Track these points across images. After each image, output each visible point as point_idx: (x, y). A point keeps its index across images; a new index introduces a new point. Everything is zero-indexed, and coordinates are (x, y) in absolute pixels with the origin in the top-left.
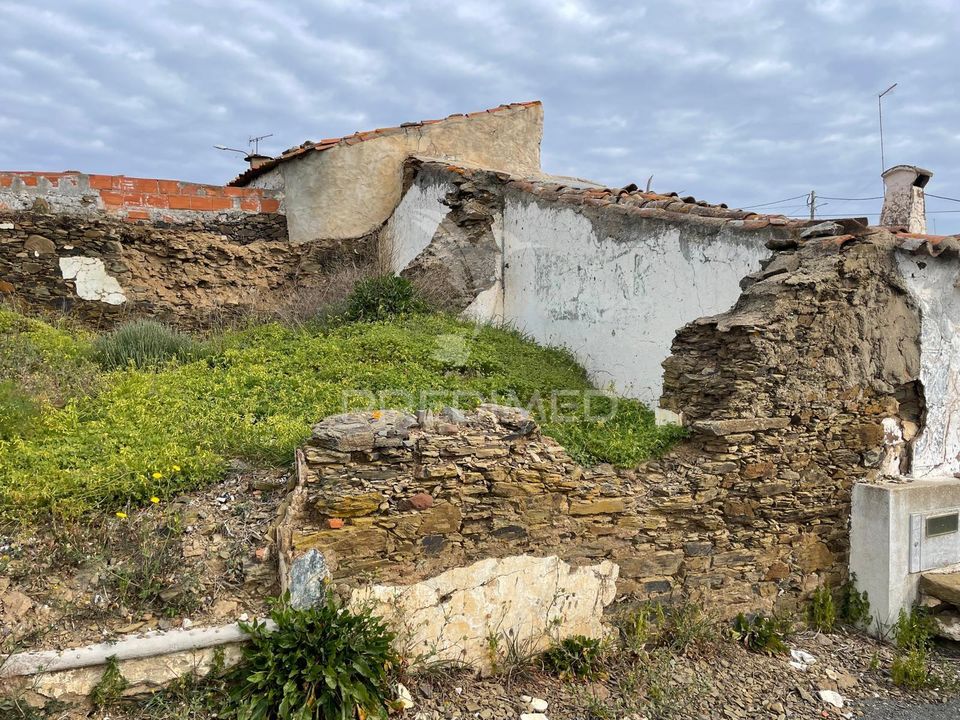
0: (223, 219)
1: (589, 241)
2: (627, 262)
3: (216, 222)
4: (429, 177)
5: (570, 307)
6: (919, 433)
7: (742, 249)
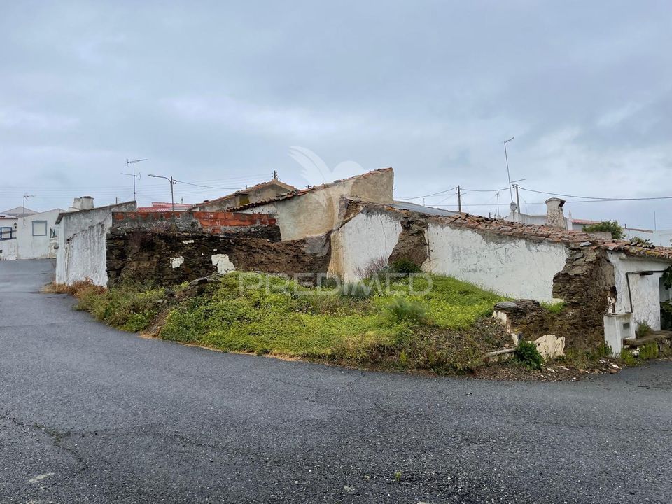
0: (253, 230)
1: (481, 242)
2: (502, 251)
3: (250, 231)
4: (373, 210)
5: (474, 267)
6: (616, 301)
7: (552, 248)
